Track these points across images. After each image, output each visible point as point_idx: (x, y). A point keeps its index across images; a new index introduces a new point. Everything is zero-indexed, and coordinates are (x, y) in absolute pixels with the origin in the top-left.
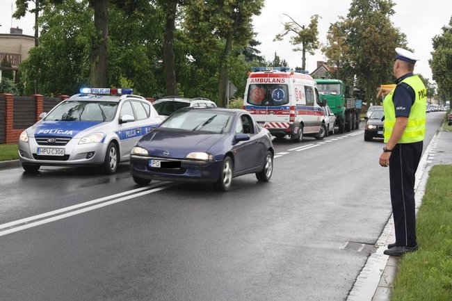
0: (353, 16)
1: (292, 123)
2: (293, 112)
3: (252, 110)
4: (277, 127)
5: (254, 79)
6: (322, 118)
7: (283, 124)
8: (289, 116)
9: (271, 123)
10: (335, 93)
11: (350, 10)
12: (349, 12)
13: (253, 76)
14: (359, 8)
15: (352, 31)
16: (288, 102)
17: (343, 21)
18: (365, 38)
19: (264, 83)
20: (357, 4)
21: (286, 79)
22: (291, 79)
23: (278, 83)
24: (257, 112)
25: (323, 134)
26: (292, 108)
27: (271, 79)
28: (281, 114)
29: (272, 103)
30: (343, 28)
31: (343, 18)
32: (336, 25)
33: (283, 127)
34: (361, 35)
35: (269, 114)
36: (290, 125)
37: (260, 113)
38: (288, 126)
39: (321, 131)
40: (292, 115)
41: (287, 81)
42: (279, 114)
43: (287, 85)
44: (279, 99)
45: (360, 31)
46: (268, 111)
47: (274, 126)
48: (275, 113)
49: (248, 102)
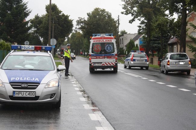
3: (95, 56)
4: (109, 65)
5: (95, 40)
8: (115, 59)
9: (106, 63)
13: (94, 39)
16: (114, 52)
19: (101, 42)
21: (112, 40)
23: (108, 42)
24: (98, 57)
27: (105, 40)
29: (106, 53)
33: (112, 65)
35: (104, 58)
37: (100, 58)
38: (115, 64)
42: (110, 58)
43: (113, 43)
44: (109, 50)
46: (104, 56)
47: (107, 65)
48: (108, 58)
49: (92, 52)
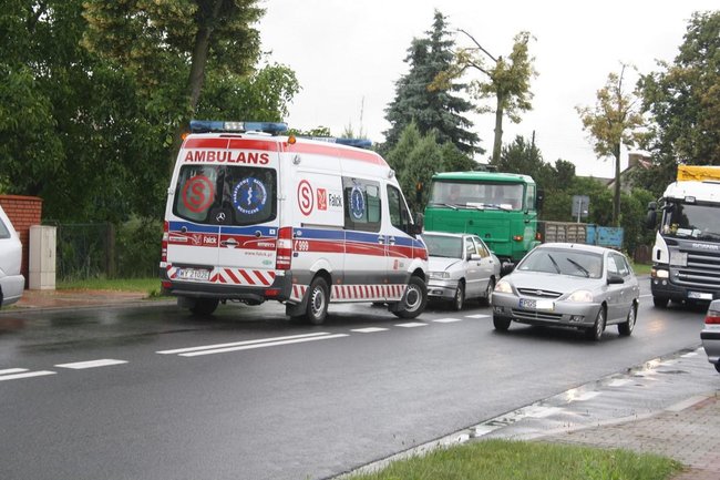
0: (686, 62)
1: (281, 273)
2: (286, 244)
3: (184, 232)
4: (244, 283)
5: (194, 151)
6: (411, 265)
7: (258, 274)
8: (275, 253)
9: (229, 272)
10: (509, 207)
11: (681, 49)
12: (679, 53)
13: (191, 144)
14: (701, 45)
15: (683, 91)
16: (273, 217)
17: (665, 70)
18: (706, 106)
19: (216, 162)
20: (696, 37)
21: (272, 156)
22: (287, 156)
23: (252, 164)
24: (195, 239)
25: (416, 306)
26: (285, 233)
27: (235, 154)
28: (254, 246)
29: (233, 218)
30: (666, 84)
31: (664, 64)
32: (650, 77)
33: (259, 284)
34: (698, 99)
35: (224, 245)
36: (278, 279)
37: (203, 244)
38: (271, 280)
39: (411, 298)
40: (282, 252)
41: (275, 160)
42: (248, 246)
43: (273, 172)
44: (250, 208)
45: (698, 91)
46: (223, 238)
47: (236, 281)
48: (240, 244)
49: (175, 211)
